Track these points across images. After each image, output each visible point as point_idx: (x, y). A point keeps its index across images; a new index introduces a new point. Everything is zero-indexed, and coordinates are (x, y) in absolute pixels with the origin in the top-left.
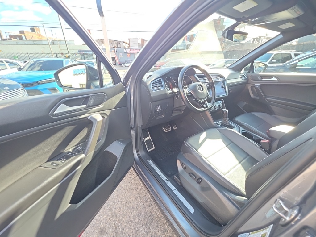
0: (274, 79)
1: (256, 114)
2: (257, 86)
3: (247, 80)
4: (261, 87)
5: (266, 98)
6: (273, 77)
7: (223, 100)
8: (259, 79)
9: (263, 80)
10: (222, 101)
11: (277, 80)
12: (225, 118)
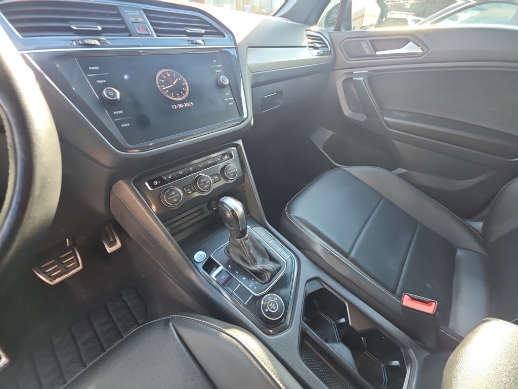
0: (410, 48)
1: (355, 170)
2: (361, 79)
3: (332, 56)
4: (371, 79)
5: (385, 118)
6: (408, 41)
7: (240, 142)
8: (368, 51)
9: (378, 53)
10: (237, 146)
11: (419, 50)
12: (237, 238)
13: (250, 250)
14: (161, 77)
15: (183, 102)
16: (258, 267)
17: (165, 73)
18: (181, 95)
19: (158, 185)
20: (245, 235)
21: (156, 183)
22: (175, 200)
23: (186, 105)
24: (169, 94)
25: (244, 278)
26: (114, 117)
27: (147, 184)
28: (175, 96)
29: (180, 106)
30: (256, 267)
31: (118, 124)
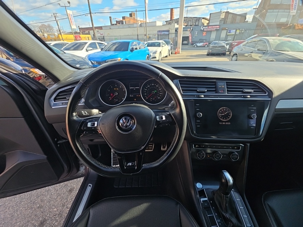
7: (248, 144)
12: (222, 193)
13: (226, 204)
14: (221, 110)
15: (225, 122)
16: (227, 216)
17: (223, 109)
18: (226, 119)
19: (197, 147)
20: (228, 195)
21: (197, 146)
22: (201, 157)
23: (227, 123)
24: (221, 118)
25: (216, 214)
26: (196, 122)
27: (193, 145)
28: (223, 119)
29: (224, 123)
30: (225, 214)
31: (196, 125)
